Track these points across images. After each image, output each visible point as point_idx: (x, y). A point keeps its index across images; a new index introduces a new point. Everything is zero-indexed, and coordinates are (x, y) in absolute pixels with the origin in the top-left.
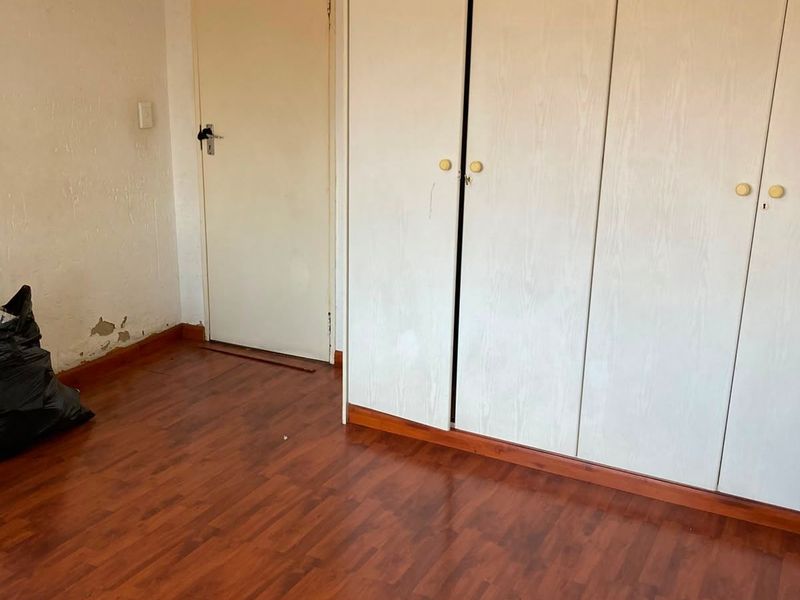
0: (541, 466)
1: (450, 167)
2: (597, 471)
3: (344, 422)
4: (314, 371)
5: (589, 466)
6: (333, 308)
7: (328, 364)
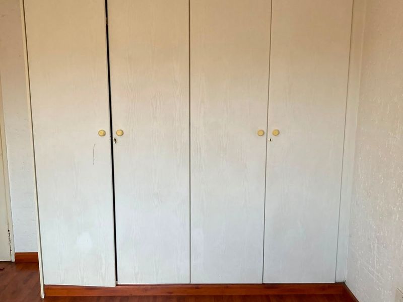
0: (171, 293)
1: (105, 134)
2: (202, 288)
3: (43, 297)
4: (4, 269)
5: (197, 287)
6: (10, 227)
7: (10, 262)
